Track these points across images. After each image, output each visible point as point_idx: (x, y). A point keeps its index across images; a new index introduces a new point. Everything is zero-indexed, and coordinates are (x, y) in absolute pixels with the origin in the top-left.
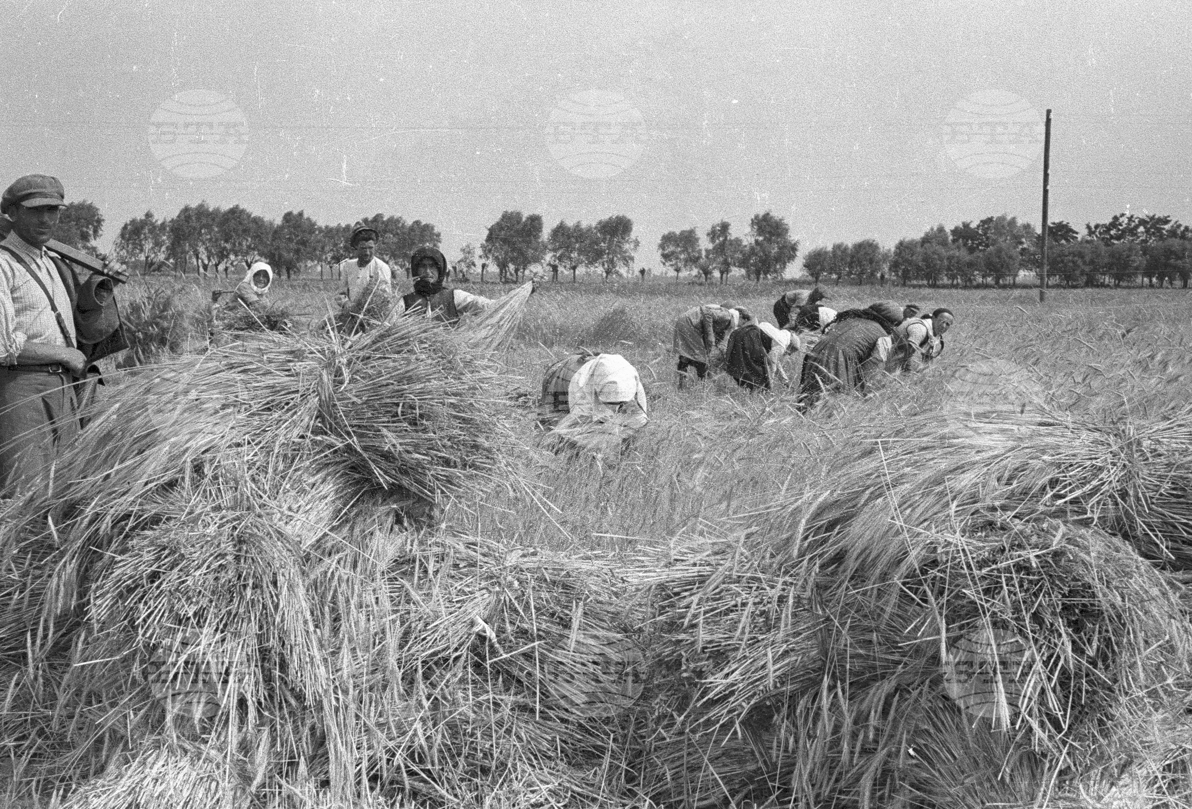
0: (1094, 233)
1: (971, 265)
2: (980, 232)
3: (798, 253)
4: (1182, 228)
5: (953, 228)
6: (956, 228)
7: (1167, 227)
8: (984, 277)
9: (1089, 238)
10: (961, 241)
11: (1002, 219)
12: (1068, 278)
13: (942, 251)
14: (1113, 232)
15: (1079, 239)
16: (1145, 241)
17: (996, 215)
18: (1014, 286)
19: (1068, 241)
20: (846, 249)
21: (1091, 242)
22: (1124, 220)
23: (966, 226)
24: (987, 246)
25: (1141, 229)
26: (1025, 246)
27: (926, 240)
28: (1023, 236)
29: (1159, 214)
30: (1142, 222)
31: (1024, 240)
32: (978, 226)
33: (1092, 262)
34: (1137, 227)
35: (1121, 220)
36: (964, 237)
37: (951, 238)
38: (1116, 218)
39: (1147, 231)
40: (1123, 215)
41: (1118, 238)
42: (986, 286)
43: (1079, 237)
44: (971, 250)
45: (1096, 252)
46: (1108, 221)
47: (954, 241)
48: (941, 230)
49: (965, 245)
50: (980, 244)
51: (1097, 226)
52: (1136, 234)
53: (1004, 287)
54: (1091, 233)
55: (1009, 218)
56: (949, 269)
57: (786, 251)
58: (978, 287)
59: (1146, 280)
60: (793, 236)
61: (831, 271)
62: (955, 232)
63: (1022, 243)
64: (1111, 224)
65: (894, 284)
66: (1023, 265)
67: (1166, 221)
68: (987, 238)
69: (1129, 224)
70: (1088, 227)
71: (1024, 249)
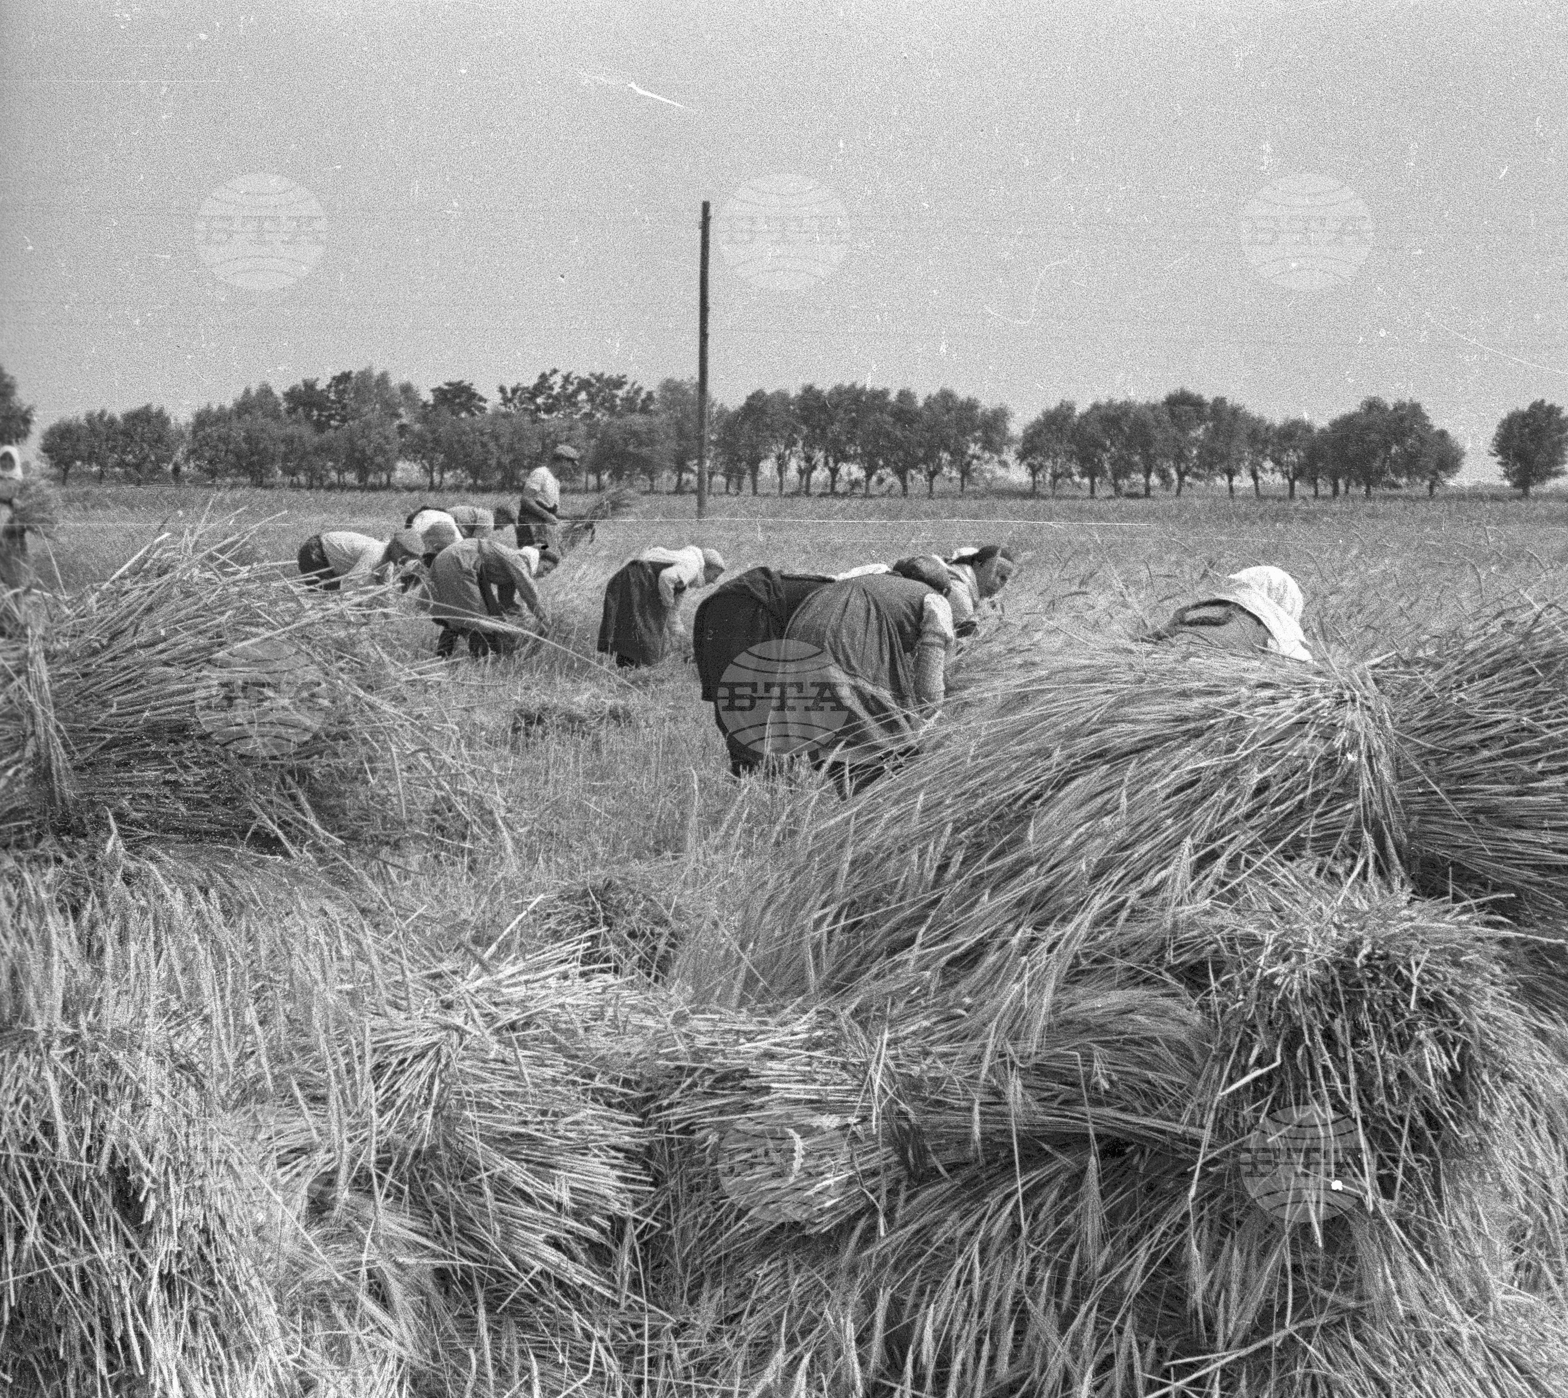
0: (510, 400)
1: (320, 450)
2: (332, 396)
3: (33, 428)
4: (643, 395)
5: (286, 390)
6: (293, 390)
7: (621, 393)
8: (340, 472)
9: (503, 409)
10: (300, 410)
11: (365, 375)
12: (475, 472)
13: (273, 428)
14: (540, 400)
15: (489, 412)
16: (589, 415)
17: (355, 369)
18: (388, 486)
19: (469, 411)
20: (112, 421)
21: (506, 416)
22: (557, 381)
23: (310, 386)
24: (344, 420)
25: (583, 396)
26: (404, 421)
27: (244, 407)
28: (400, 404)
29: (611, 372)
30: (584, 385)
31: (402, 411)
32: (329, 386)
33: (511, 449)
34: (576, 393)
35: (552, 380)
36: (304, 405)
37: (284, 405)
38: (544, 377)
39: (591, 399)
40: (555, 371)
41: (549, 410)
42: (344, 487)
43: (488, 406)
44: (320, 427)
45: (518, 433)
46: (530, 381)
47: (291, 411)
48: (266, 392)
49: (308, 416)
50: (331, 417)
51: (514, 391)
52: (575, 404)
53: (374, 488)
54: (506, 401)
55: (377, 372)
56: (286, 458)
57: (13, 425)
58: (331, 487)
59: (592, 479)
60: (23, 397)
61: (89, 459)
62: (291, 395)
63: (399, 416)
64: (536, 387)
65: (196, 482)
66: (404, 452)
67: (619, 383)
68: (344, 407)
69: (563, 387)
70: (502, 390)
71: (402, 427)
